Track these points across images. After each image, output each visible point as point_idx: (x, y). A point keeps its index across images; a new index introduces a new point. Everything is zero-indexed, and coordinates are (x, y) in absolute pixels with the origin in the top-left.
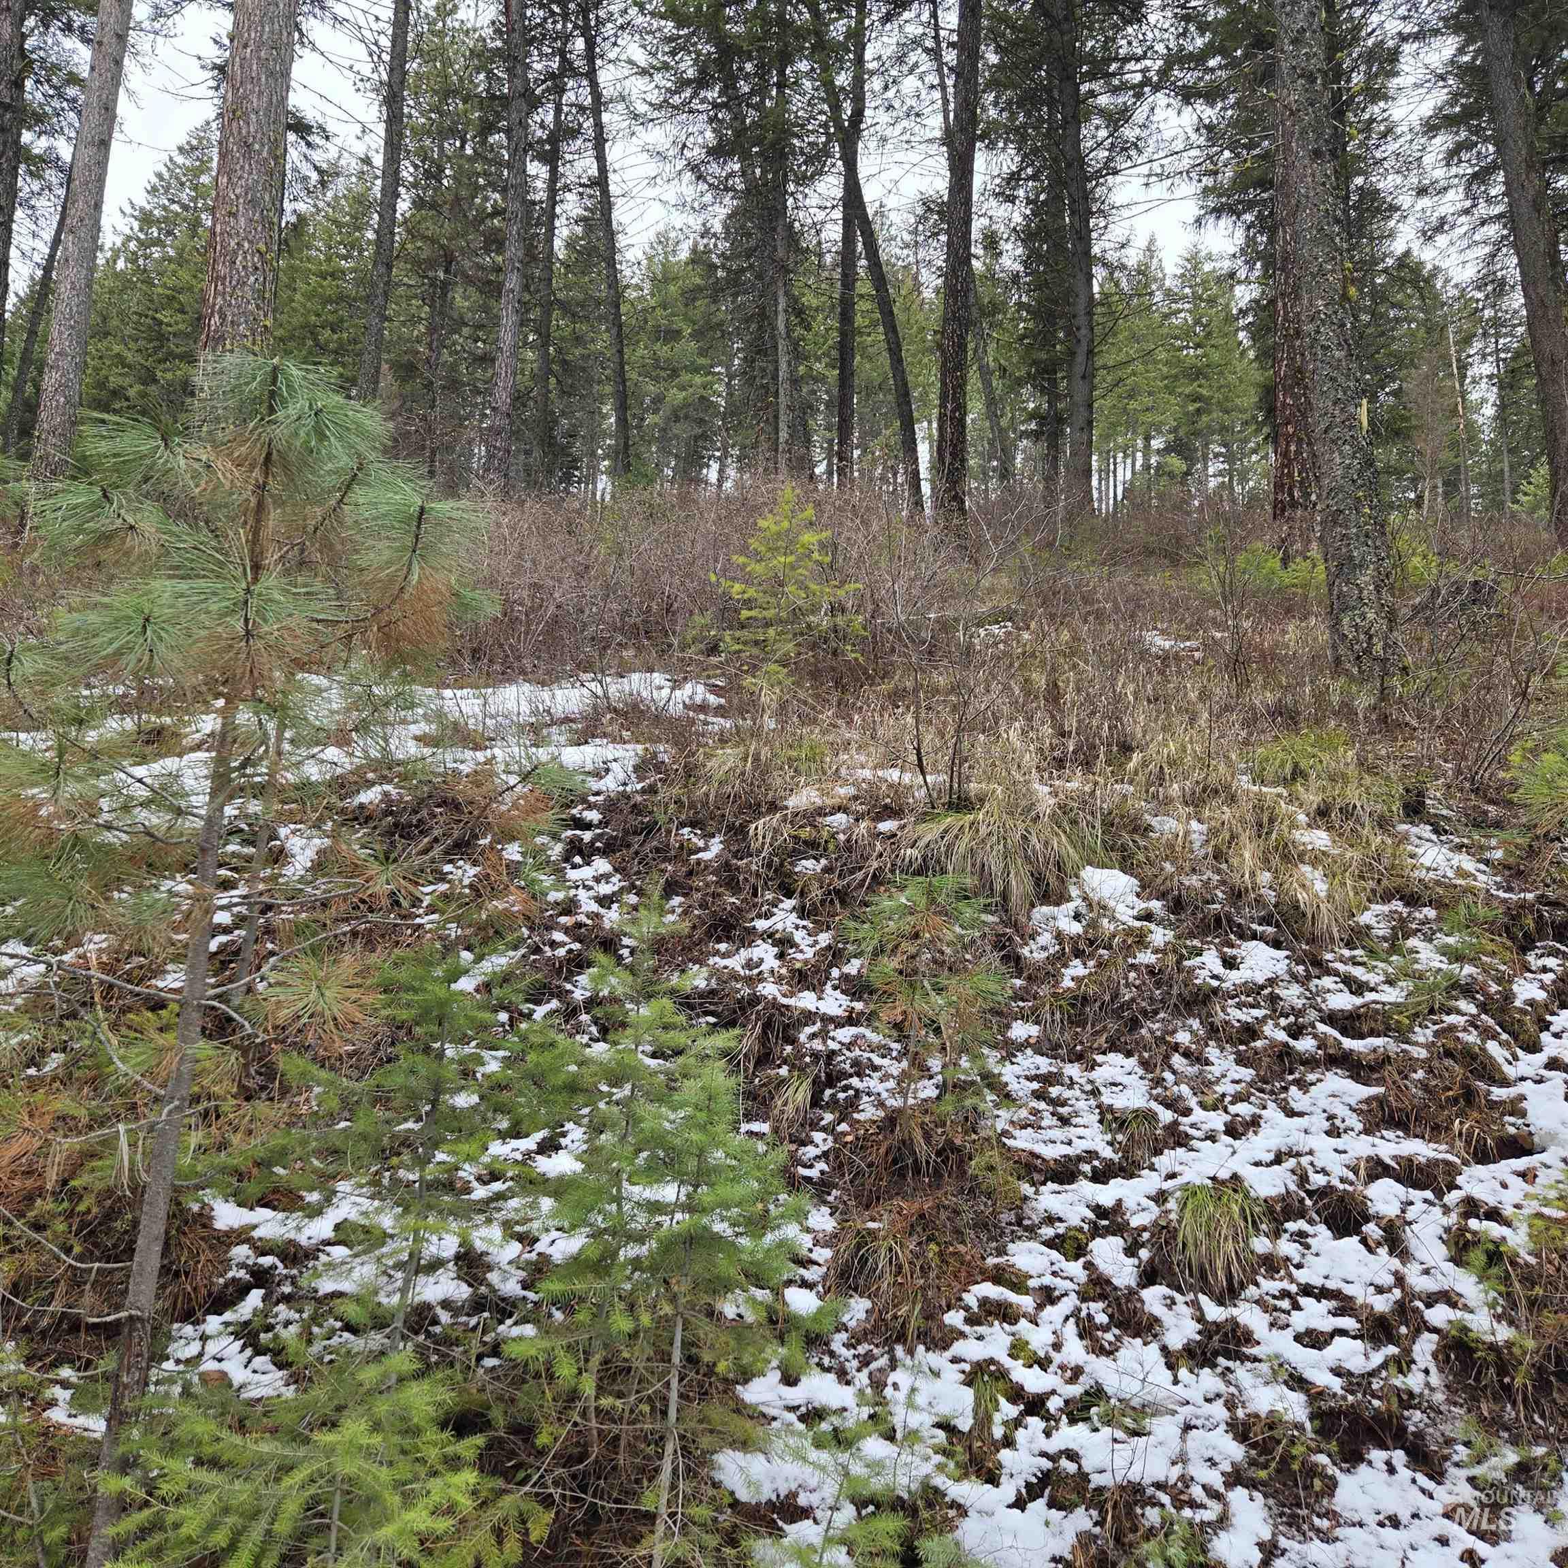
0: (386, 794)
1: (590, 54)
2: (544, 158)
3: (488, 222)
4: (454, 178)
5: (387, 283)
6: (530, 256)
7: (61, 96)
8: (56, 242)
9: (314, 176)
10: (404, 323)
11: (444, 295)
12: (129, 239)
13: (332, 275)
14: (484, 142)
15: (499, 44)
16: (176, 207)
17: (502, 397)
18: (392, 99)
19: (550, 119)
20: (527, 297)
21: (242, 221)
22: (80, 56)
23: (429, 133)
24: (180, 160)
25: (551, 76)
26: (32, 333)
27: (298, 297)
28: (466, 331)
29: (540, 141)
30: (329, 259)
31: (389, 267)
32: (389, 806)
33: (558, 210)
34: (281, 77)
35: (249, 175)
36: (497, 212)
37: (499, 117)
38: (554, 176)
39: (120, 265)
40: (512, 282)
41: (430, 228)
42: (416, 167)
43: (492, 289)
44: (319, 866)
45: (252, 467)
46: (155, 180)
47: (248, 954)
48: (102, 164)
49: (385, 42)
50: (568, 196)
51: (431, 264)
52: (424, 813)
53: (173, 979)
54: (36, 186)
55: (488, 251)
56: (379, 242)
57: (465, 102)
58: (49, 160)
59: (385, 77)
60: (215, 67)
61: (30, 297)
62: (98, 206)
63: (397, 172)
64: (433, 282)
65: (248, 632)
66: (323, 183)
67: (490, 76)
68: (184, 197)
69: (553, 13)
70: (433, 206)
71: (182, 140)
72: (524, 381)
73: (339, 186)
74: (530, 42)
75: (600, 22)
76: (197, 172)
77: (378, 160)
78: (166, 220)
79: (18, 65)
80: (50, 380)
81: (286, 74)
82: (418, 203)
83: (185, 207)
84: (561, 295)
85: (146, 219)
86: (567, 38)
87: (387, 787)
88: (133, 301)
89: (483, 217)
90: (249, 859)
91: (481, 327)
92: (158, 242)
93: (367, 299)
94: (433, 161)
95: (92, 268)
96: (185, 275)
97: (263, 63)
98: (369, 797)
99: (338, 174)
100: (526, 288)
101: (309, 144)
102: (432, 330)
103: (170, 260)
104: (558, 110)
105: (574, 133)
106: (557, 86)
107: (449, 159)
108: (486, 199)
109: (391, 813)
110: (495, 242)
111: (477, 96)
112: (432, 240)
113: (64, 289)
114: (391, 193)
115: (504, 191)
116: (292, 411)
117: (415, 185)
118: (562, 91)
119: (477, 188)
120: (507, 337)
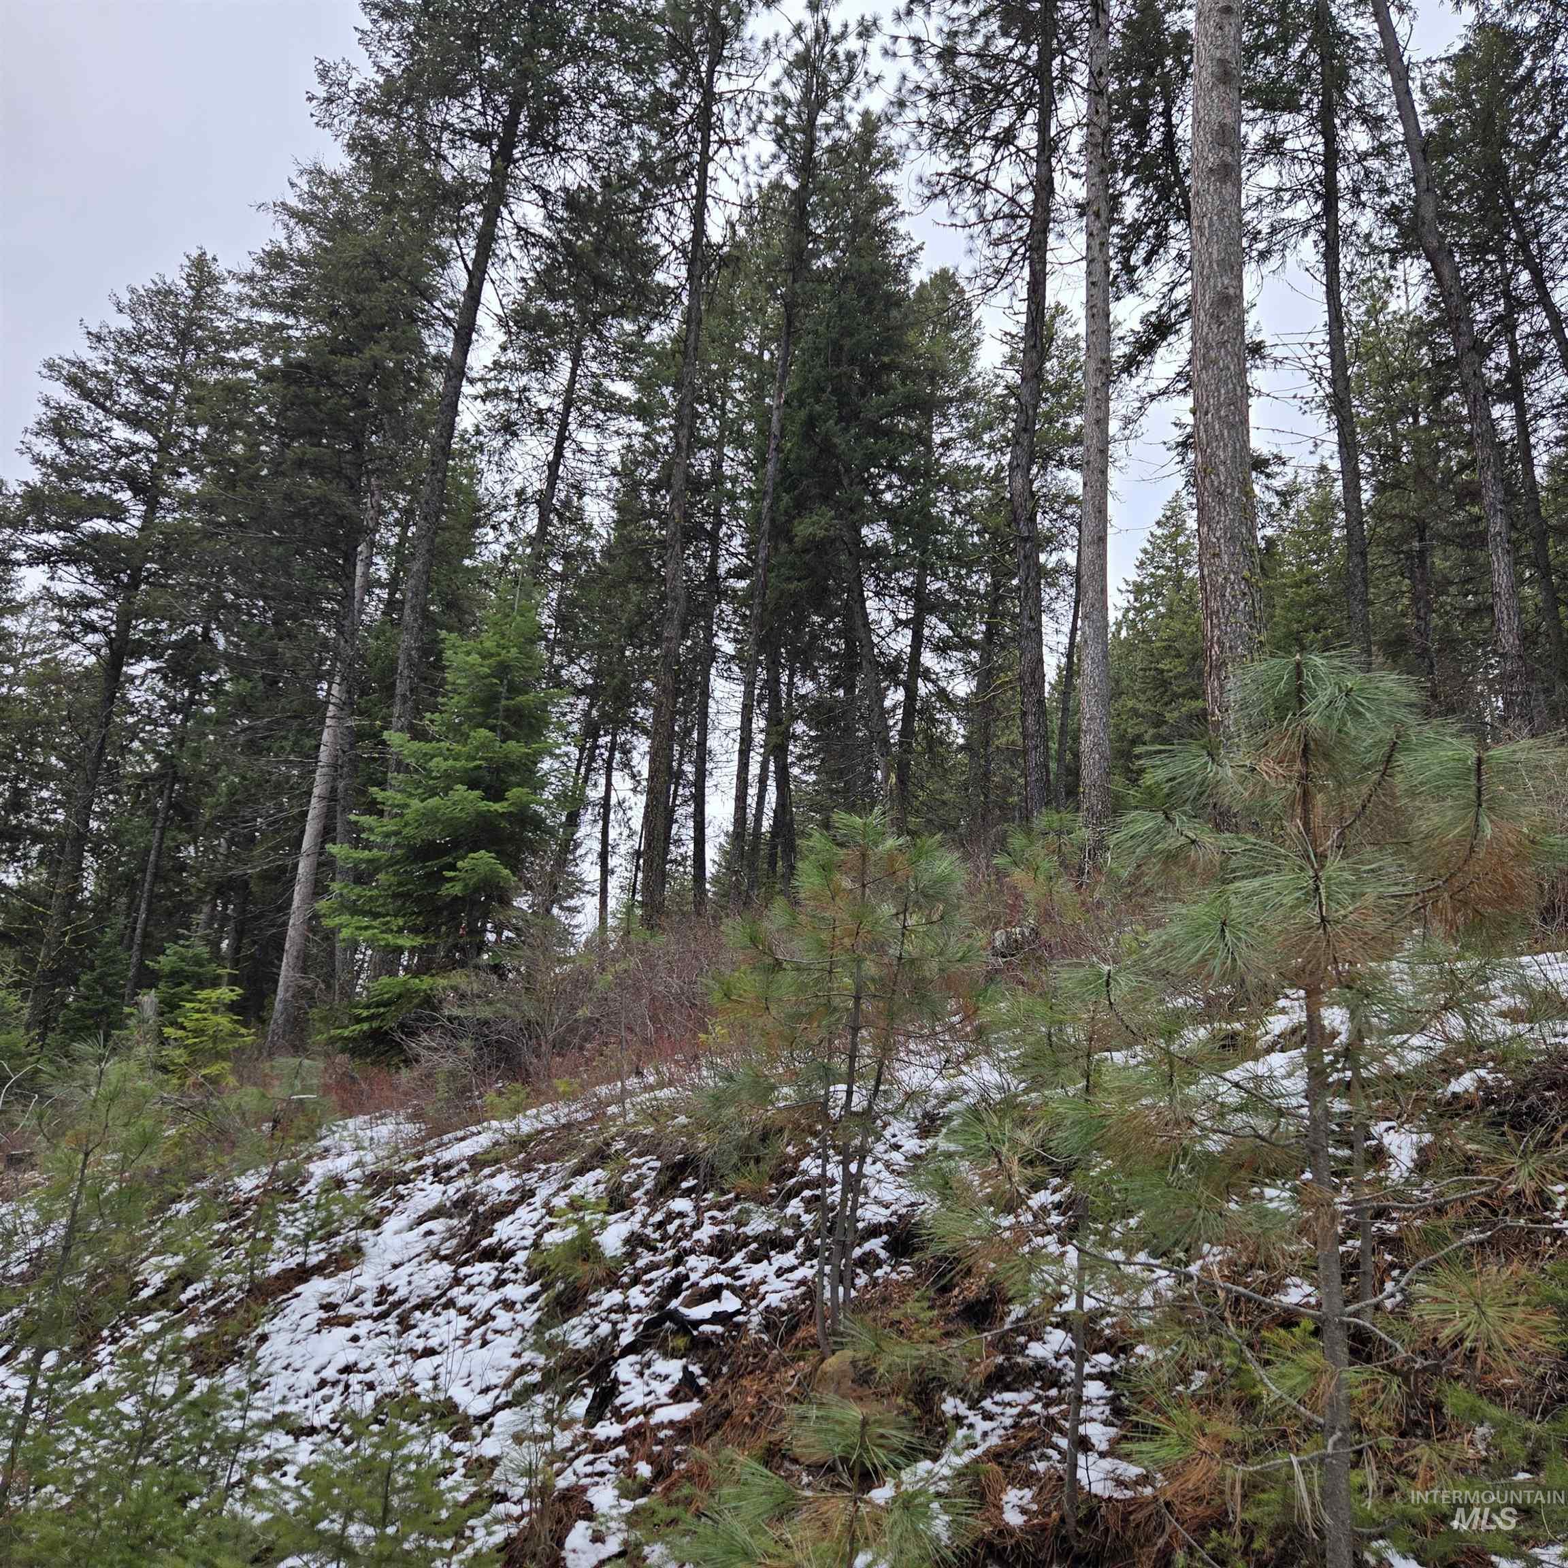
0: (1481, 1080)
1: (1539, 281)
2: (1504, 398)
3: (1457, 479)
4: (1413, 452)
5: (1365, 570)
6: (1511, 494)
7: (1063, 517)
8: (1074, 629)
9: (1276, 500)
10: (1386, 603)
11: (1423, 562)
12: (1127, 610)
13: (1307, 582)
14: (1438, 408)
15: (1436, 314)
16: (1161, 572)
17: (1509, 641)
18: (1339, 405)
19: (1504, 359)
20: (1514, 535)
21: (1226, 558)
22: (1073, 481)
23: (1379, 422)
24: (1159, 532)
25: (1499, 319)
26: (1065, 710)
27: (1278, 611)
28: (1453, 590)
29: (1499, 383)
30: (1301, 568)
31: (1363, 555)
32: (1489, 1095)
33: (1533, 440)
34: (1241, 425)
35: (1226, 517)
36: (1464, 466)
37: (1449, 379)
38: (1521, 409)
39: (1124, 634)
40: (1497, 525)
41: (1396, 507)
42: (1372, 457)
43: (1473, 539)
44: (1423, 1165)
45: (1292, 761)
46: (1141, 556)
47: (1368, 1266)
48: (1102, 556)
49: (1324, 361)
50: (1543, 423)
51: (1405, 538)
52: (1533, 1098)
53: (1296, 1294)
54: (1053, 593)
55: (1460, 505)
56: (1348, 538)
57: (1410, 380)
58: (1061, 568)
59: (1329, 390)
60: (1178, 445)
61: (1059, 682)
62: (1104, 591)
63: (1356, 468)
64: (1409, 555)
65: (1323, 919)
66: (1285, 504)
67: (1433, 347)
68: (1167, 561)
69: (1488, 263)
70: (1396, 485)
71: (1159, 516)
72: (1530, 617)
73: (1300, 502)
74: (1470, 299)
75: (1543, 247)
76: (1173, 537)
77: (1335, 465)
78: (1154, 584)
79: (1030, 505)
80: (1086, 742)
81: (1245, 421)
82: (1380, 489)
83: (1168, 569)
84: (1553, 522)
85: (1138, 589)
86: (1509, 277)
87: (1482, 1072)
88: (1138, 660)
89: (1449, 476)
90: (1349, 1161)
91: (1469, 580)
92: (1151, 605)
93: (1347, 591)
94: (1388, 445)
95: (1105, 644)
96: (1177, 625)
97: (1222, 420)
98: (1464, 1083)
99: (1298, 491)
100: (1512, 526)
101: (1268, 476)
102: (1415, 599)
103: (1163, 616)
104: (1513, 347)
105: (1535, 362)
106: (1506, 324)
107: (1404, 437)
108: (1449, 459)
109: (1493, 1101)
110: (1471, 494)
111: (1425, 369)
112: (1401, 517)
113: (1087, 666)
114: (1352, 488)
115: (1469, 444)
116: (1323, 697)
117: (1374, 473)
118: (1512, 328)
119: (1438, 453)
120: (1501, 579)
